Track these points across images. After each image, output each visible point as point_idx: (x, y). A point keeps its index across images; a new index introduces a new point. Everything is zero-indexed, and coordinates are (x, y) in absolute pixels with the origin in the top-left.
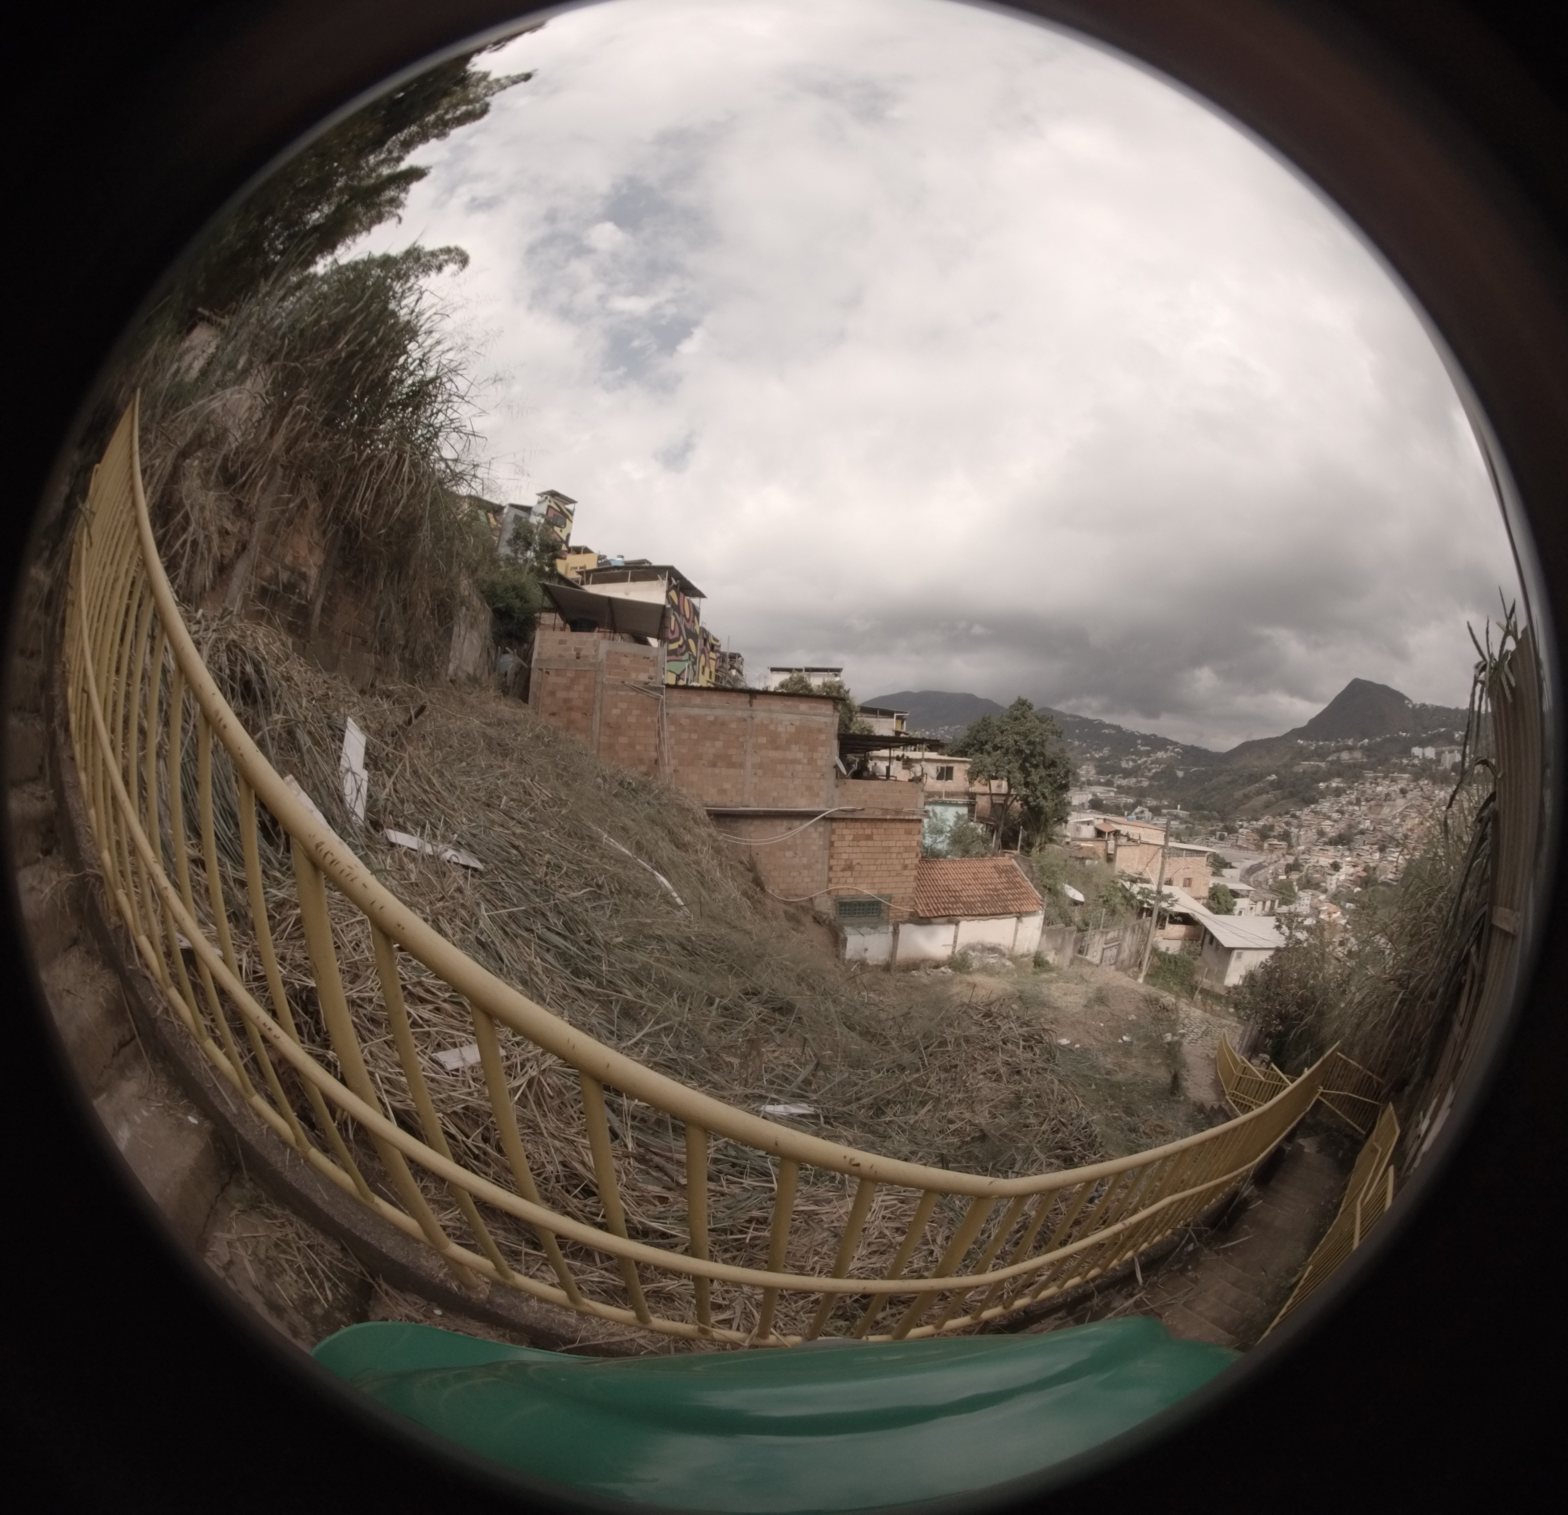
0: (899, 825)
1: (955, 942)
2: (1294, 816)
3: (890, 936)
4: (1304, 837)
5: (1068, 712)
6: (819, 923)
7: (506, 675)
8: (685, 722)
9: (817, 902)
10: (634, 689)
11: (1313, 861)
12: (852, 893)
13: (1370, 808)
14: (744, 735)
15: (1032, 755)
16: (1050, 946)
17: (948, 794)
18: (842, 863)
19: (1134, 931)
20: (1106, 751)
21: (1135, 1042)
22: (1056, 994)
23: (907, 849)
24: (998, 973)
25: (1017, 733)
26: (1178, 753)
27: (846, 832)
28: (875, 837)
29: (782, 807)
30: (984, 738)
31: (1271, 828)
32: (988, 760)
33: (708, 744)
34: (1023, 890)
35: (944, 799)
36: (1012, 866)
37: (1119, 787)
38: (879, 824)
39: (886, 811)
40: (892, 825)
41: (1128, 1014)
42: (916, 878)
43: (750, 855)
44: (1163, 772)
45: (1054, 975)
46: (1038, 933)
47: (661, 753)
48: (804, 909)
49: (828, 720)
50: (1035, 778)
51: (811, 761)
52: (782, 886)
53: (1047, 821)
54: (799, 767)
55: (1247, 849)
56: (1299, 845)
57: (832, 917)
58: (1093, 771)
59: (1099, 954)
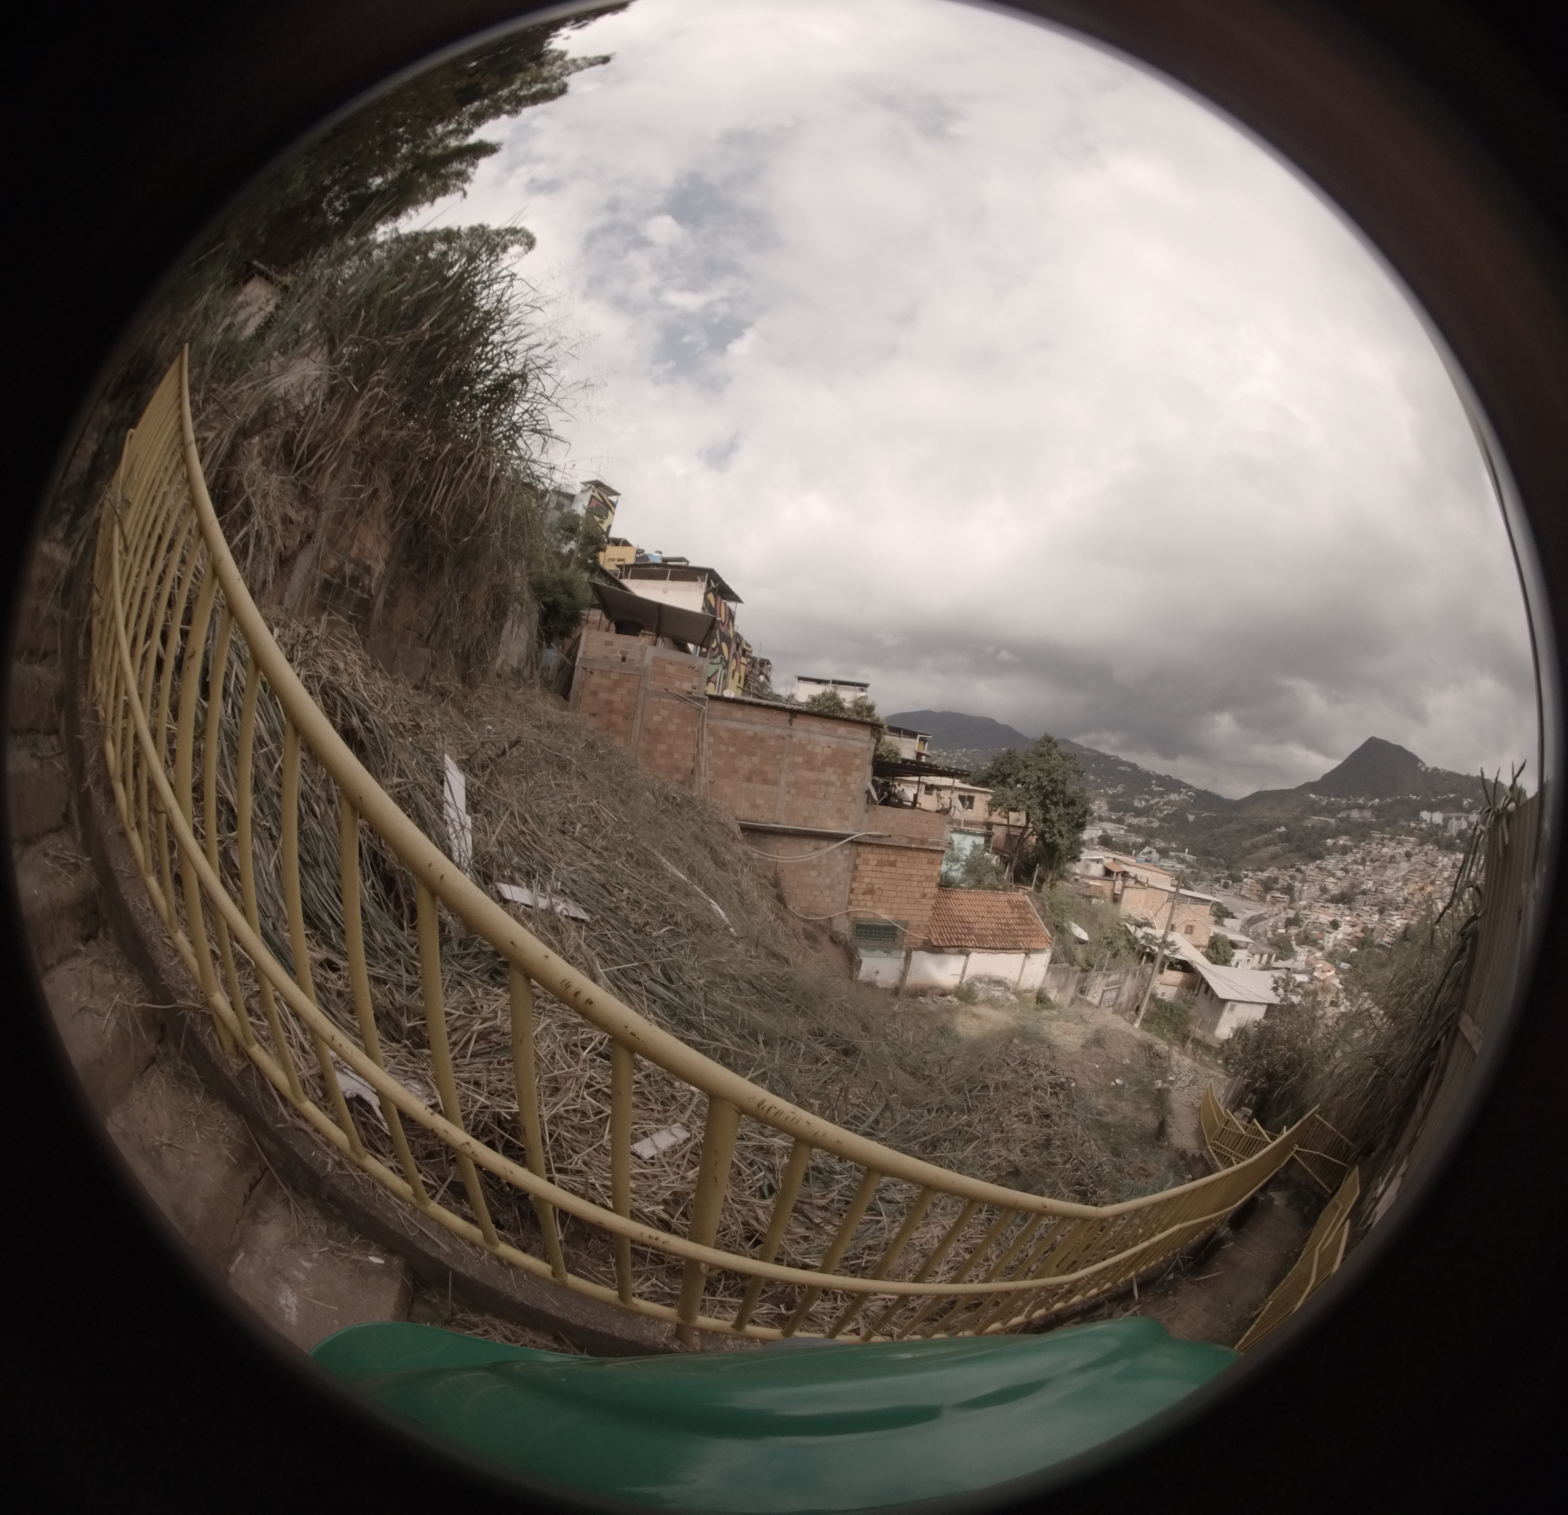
0: (922, 854)
1: (964, 972)
2: (1299, 870)
3: (901, 962)
4: (1308, 892)
5: (1085, 746)
6: (835, 943)
7: (549, 669)
8: (724, 734)
9: (835, 922)
10: (677, 697)
11: (1313, 917)
12: (870, 916)
13: (1374, 869)
14: (782, 753)
15: (1053, 792)
16: (1054, 984)
17: (967, 823)
18: (864, 886)
19: (1134, 976)
20: (1120, 789)
21: (1127, 1086)
22: (1056, 1032)
23: (928, 879)
24: (1002, 1006)
26: (1191, 797)
27: (870, 856)
28: (898, 864)
29: (811, 827)
30: (1008, 771)
31: (1276, 880)
32: (1010, 794)
33: (745, 758)
34: (1033, 927)
35: (962, 827)
36: (1025, 902)
37: (1130, 825)
38: (903, 852)
39: (912, 840)
40: (916, 854)
41: (1122, 1057)
42: (933, 906)
43: (776, 873)
44: (1174, 814)
45: (1055, 1013)
46: (1043, 971)
47: (698, 764)
48: (822, 929)
49: (863, 745)
50: (1053, 815)
51: (844, 784)
52: (803, 904)
53: (1060, 858)
54: (832, 790)
55: (1249, 899)
56: (1301, 900)
57: (848, 938)
58: (1105, 808)
59: (1099, 995)
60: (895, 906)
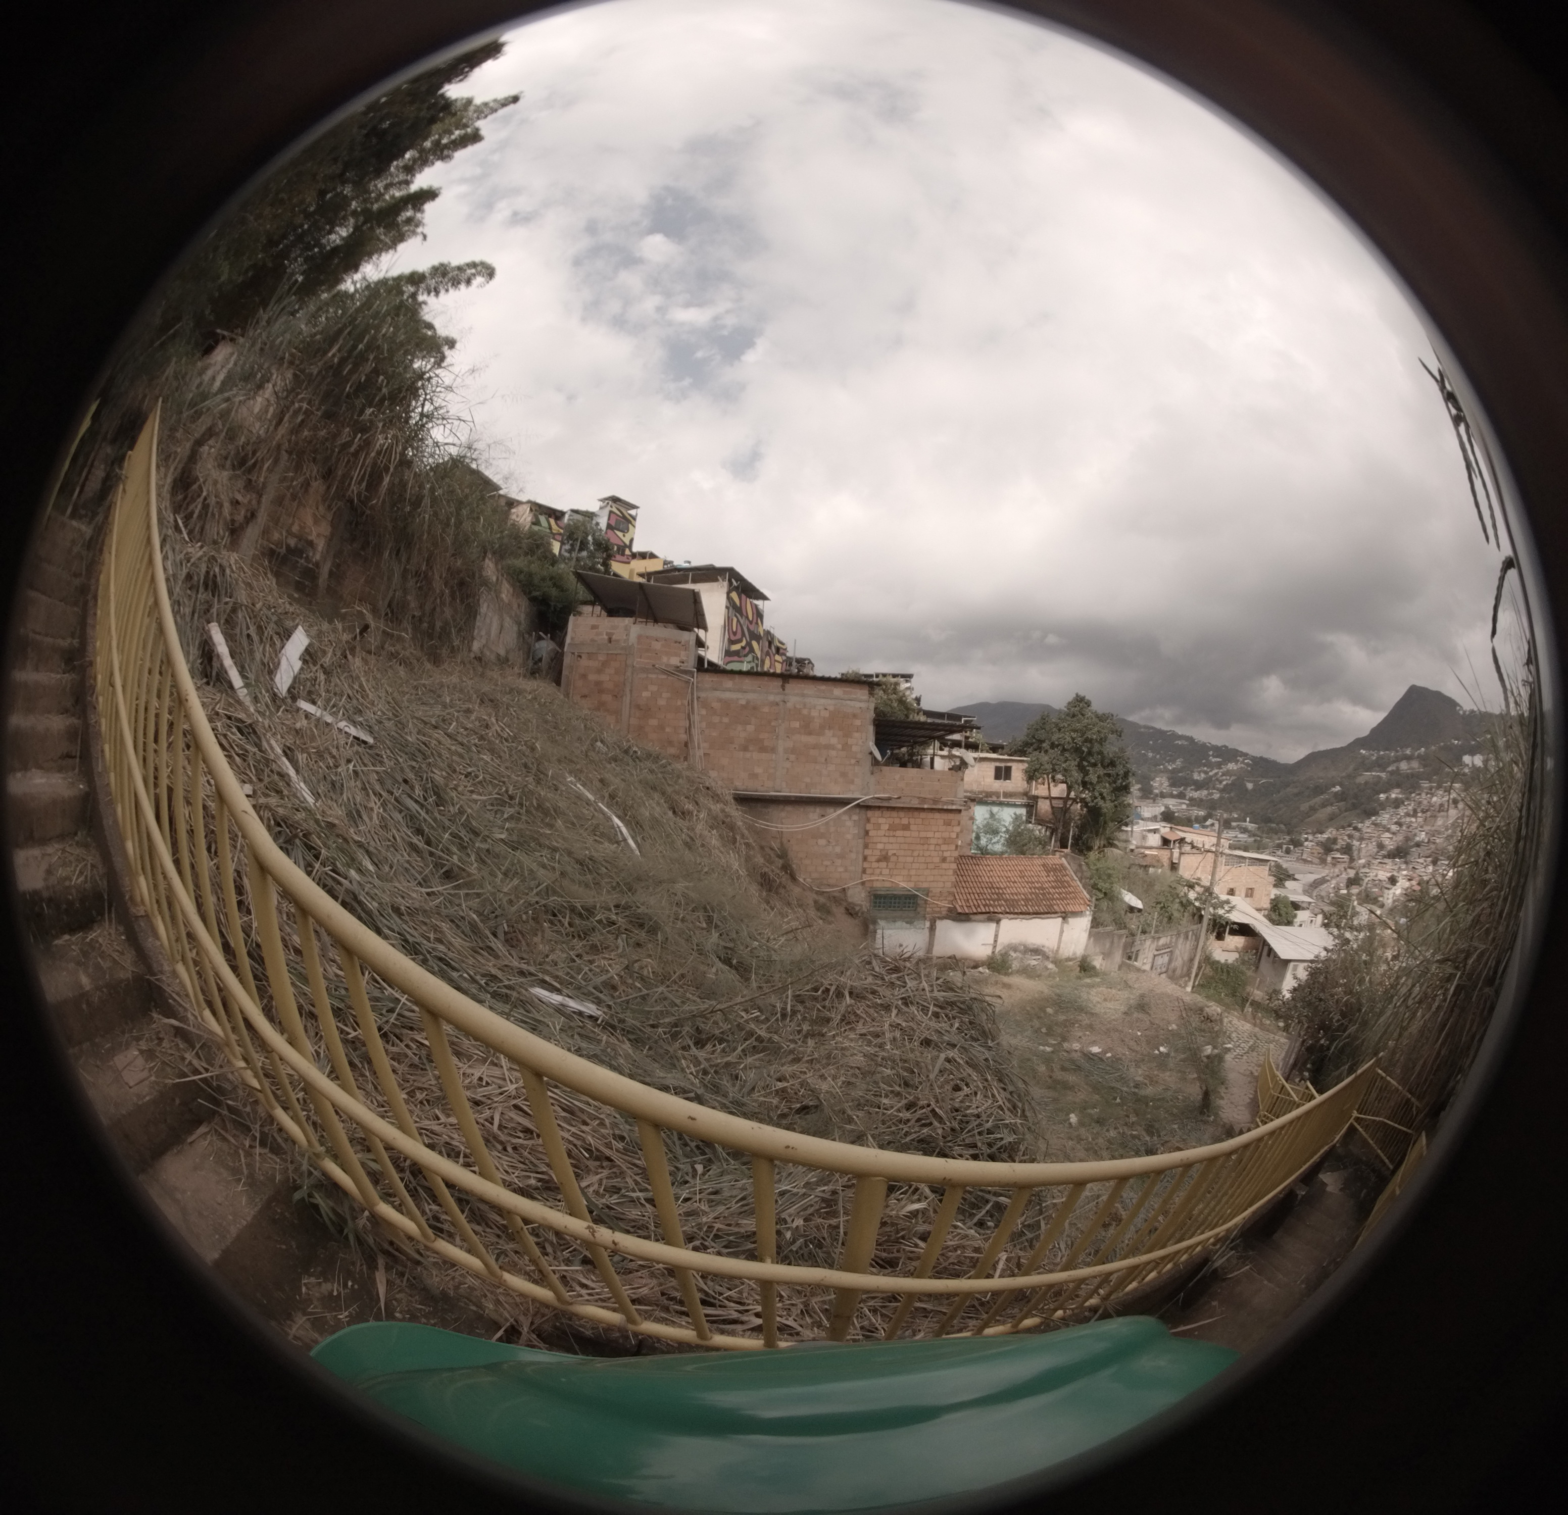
0: (937, 815)
1: (996, 941)
2: (1356, 829)
3: (927, 932)
4: (1366, 849)
5: (1142, 723)
6: (851, 914)
7: (540, 660)
8: (716, 705)
9: (850, 893)
10: (664, 672)
11: (1372, 875)
12: (888, 885)
13: (1425, 820)
14: (776, 719)
15: (1090, 753)
16: (1098, 950)
17: (1006, 795)
18: (878, 853)
19: (1187, 938)
20: (1179, 763)
21: (1173, 1054)
22: (1096, 999)
23: (946, 841)
24: (1039, 976)
25: (1075, 731)
26: (1248, 765)
27: (881, 820)
28: (912, 827)
29: (815, 793)
30: (1043, 737)
31: (1334, 841)
32: (1045, 758)
33: (740, 728)
34: (1071, 889)
35: (1002, 799)
36: (1062, 865)
37: (1191, 799)
38: (916, 814)
39: (923, 800)
40: (931, 815)
41: (1169, 1023)
42: (955, 872)
43: (782, 844)
44: (1233, 784)
45: (1099, 979)
46: (1085, 936)
47: (690, 735)
48: (836, 900)
49: (863, 705)
50: (1093, 777)
51: (846, 747)
52: (815, 875)
53: (1106, 824)
54: (833, 753)
55: (1311, 862)
56: (1360, 858)
57: (865, 909)
58: (1166, 784)
59: (1150, 960)
60: (913, 872)
